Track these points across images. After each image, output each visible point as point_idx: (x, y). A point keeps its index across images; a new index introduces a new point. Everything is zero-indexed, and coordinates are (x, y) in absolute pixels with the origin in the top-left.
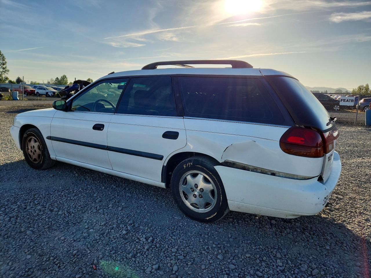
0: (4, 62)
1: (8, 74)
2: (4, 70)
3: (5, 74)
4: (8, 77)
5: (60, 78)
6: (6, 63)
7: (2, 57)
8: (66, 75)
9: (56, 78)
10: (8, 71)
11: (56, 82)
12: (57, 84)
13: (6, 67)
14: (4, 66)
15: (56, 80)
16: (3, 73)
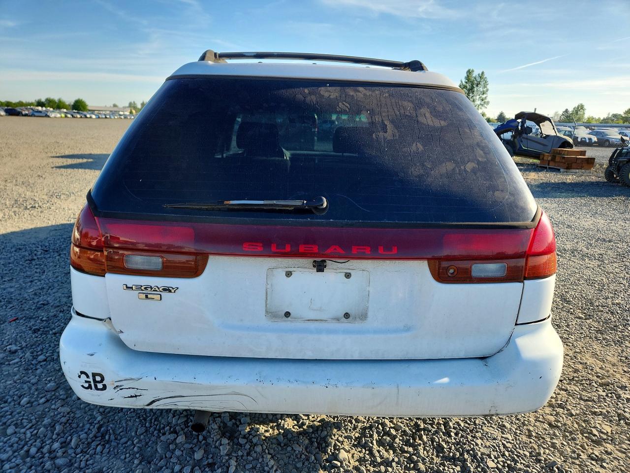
0: (485, 89)
1: (486, 108)
2: (482, 103)
3: (483, 108)
4: (486, 113)
5: (571, 110)
6: (487, 90)
7: (484, 82)
8: (583, 104)
9: (564, 110)
10: (488, 103)
11: (562, 117)
12: (563, 122)
13: (486, 98)
14: (484, 96)
15: (563, 115)
16: (480, 106)
